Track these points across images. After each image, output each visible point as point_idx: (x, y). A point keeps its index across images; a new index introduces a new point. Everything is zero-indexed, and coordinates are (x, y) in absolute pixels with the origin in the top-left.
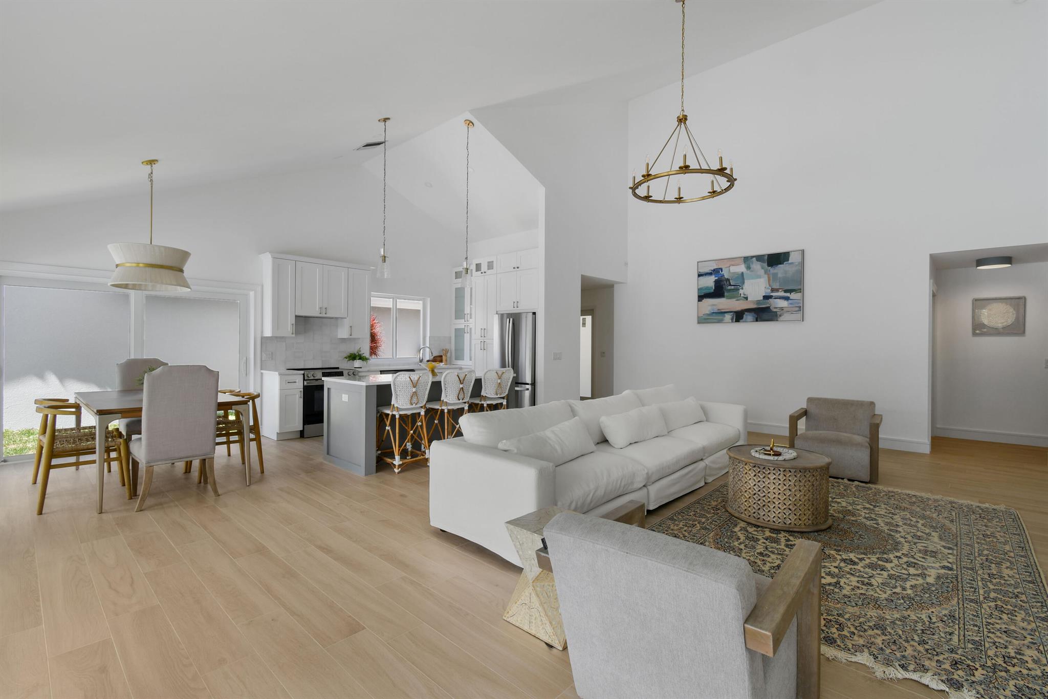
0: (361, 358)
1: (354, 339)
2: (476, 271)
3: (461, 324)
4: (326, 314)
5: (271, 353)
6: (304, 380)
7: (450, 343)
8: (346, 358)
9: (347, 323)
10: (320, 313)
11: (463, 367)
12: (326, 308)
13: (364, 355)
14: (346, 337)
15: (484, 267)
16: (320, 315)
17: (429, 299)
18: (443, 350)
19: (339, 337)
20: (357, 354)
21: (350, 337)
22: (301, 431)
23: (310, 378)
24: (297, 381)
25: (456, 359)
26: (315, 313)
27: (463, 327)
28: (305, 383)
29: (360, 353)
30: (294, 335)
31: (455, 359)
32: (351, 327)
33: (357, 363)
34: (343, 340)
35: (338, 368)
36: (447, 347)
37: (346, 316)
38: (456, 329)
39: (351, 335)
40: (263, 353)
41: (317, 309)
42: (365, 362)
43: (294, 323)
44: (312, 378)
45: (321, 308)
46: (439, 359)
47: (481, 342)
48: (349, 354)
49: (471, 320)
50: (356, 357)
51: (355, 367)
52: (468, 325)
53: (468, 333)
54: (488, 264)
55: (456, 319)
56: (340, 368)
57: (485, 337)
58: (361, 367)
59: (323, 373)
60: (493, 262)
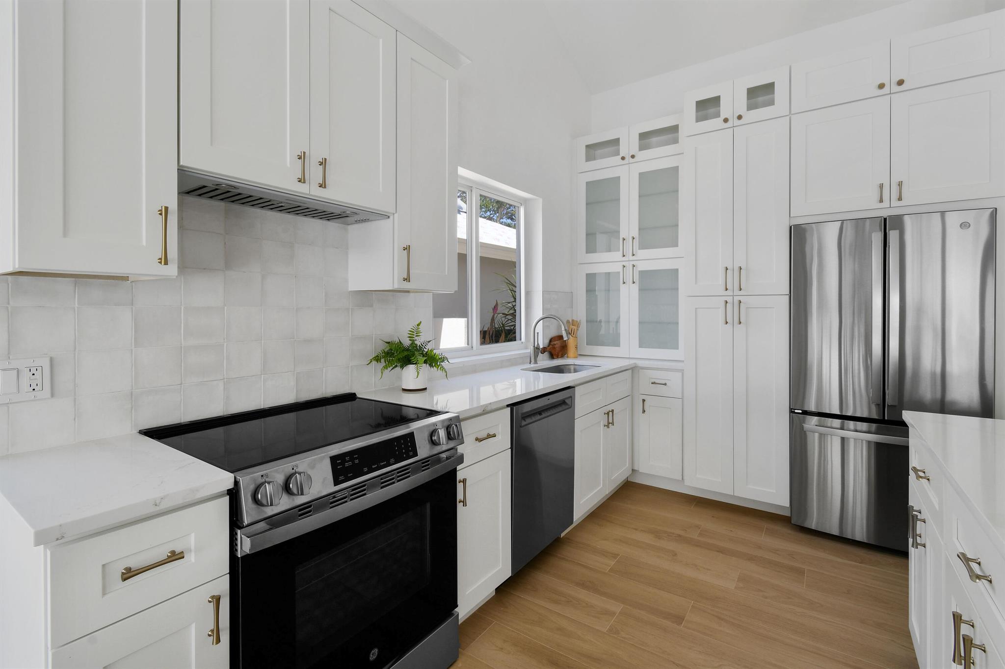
2: (698, 120)
3: (609, 262)
4: (323, 185)
5: (45, 363)
6: (235, 521)
7: (572, 306)
8: (377, 359)
9: (389, 235)
10: (302, 180)
12: (323, 163)
14: (383, 286)
15: (734, 104)
16: (303, 190)
17: (540, 201)
18: (565, 322)
19: (353, 286)
20: (410, 346)
21: (406, 286)
23: (270, 512)
24: (192, 544)
27: (616, 268)
28: (245, 546)
29: (421, 340)
30: (172, 270)
31: (587, 345)
33: (410, 376)
34: (370, 298)
35: (352, 397)
38: (589, 276)
39: (407, 279)
41: (290, 160)
42: (436, 372)
44: (285, 503)
45: (302, 157)
46: (558, 343)
47: (726, 302)
48: (382, 347)
49: (642, 254)
50: (413, 355)
51: (404, 390)
52: (634, 263)
53: (634, 283)
54: (753, 93)
55: (589, 251)
56: (359, 396)
57: (741, 290)
58: (425, 389)
59: (333, 459)
60: (769, 88)
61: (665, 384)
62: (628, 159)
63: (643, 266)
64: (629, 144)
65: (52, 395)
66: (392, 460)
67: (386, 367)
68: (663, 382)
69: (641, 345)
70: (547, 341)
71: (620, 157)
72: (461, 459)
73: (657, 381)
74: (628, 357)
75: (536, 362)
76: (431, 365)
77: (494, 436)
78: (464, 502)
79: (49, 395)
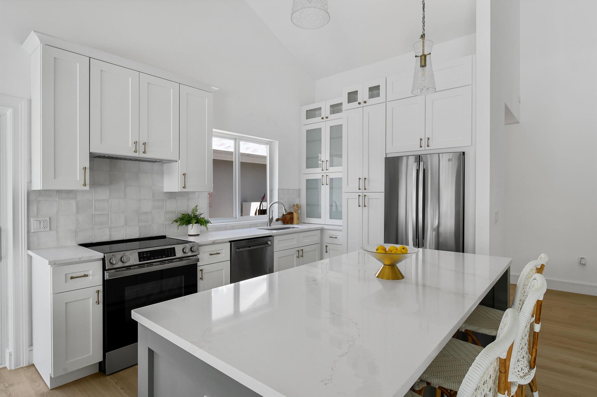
0: (200, 221)
1: (188, 193)
2: (349, 102)
3: (316, 173)
4: (144, 152)
5: (48, 219)
6: (104, 269)
7: (299, 197)
8: (176, 221)
9: (177, 169)
10: (135, 152)
11: (325, 227)
12: (144, 144)
13: (202, 216)
14: (176, 190)
15: (363, 95)
16: (136, 155)
17: (277, 142)
18: (294, 205)
19: (165, 190)
20: (192, 216)
21: (184, 190)
22: (100, 363)
23: (115, 266)
24: (91, 272)
25: (309, 215)
26: (127, 151)
27: (319, 177)
28: (107, 277)
29: (198, 213)
30: (87, 188)
31: (306, 217)
32: (184, 175)
33: (193, 229)
34: (172, 195)
35: (164, 237)
36: (297, 202)
37: (176, 158)
38: (307, 180)
39: (184, 187)
40: (32, 220)
41: (130, 144)
42: (203, 227)
43: (87, 165)
44: (120, 265)
45: (136, 143)
46: (289, 217)
47: (359, 196)
48: (180, 216)
49: (331, 169)
50: (192, 219)
51: (189, 235)
52: (327, 174)
53: (327, 184)
54: (371, 89)
55: (307, 167)
56: (167, 237)
57: (365, 189)
58: (199, 235)
59: (139, 253)
60: (378, 88)
61: (336, 238)
62: (325, 119)
63: (331, 176)
64: (326, 111)
65: (50, 230)
66: (164, 256)
67: (180, 225)
68: (335, 237)
69: (331, 218)
70: (281, 215)
71: (321, 117)
72: (198, 260)
73: (333, 236)
74: (324, 224)
75: (270, 225)
76: (201, 225)
77: (219, 254)
78: (201, 279)
79: (49, 230)
